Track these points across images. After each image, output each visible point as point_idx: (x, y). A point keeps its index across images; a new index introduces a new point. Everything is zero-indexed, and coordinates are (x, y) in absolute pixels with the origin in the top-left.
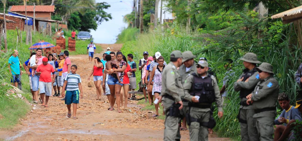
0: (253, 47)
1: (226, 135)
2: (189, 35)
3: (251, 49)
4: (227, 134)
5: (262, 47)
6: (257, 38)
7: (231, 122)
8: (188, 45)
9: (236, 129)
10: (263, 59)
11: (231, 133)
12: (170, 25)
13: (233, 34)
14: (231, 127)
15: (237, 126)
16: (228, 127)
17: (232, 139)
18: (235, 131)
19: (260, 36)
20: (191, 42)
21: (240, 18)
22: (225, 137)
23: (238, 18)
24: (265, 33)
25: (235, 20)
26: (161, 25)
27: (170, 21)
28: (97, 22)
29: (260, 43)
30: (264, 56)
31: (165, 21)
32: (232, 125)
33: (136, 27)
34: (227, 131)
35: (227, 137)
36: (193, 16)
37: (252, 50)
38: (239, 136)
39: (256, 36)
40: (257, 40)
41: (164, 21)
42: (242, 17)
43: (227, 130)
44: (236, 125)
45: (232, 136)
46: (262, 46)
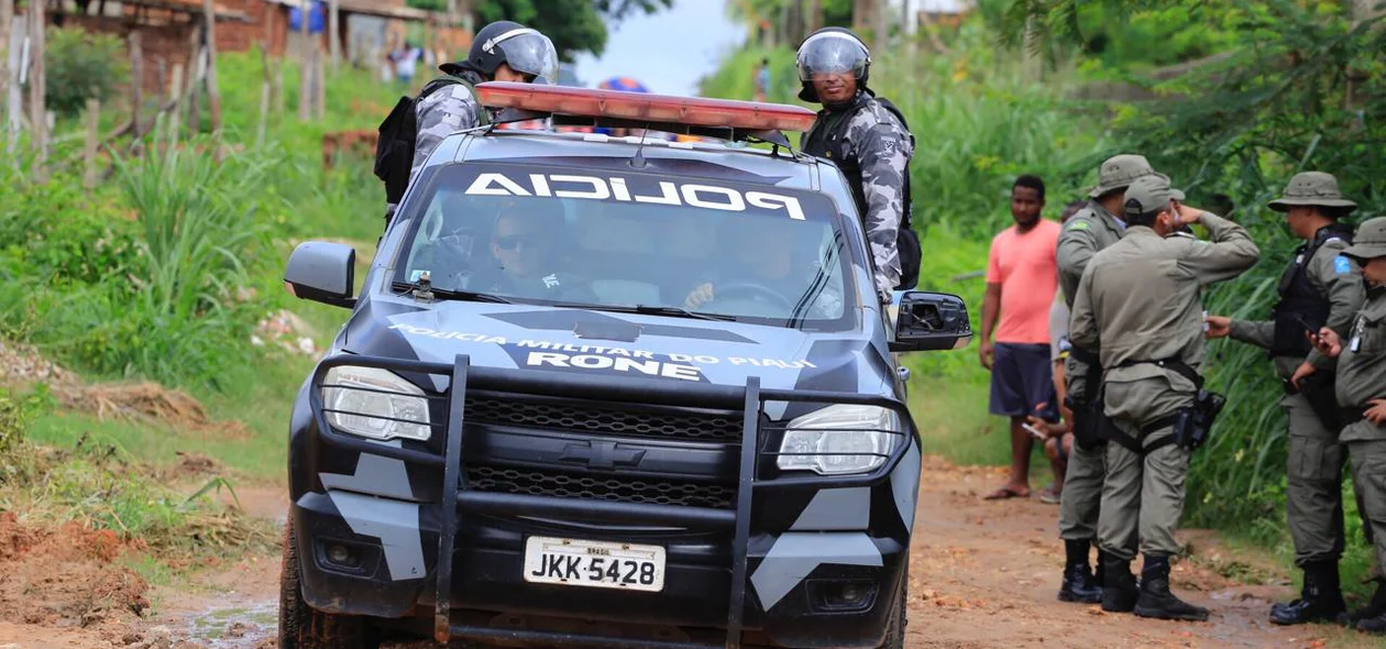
0: (1320, 143)
1: (1197, 518)
2: (1036, 87)
3: (1314, 155)
4: (1204, 515)
5: (1361, 147)
6: (1341, 105)
7: (1220, 466)
8: (1033, 132)
9: (1244, 494)
10: (1364, 198)
11: (1220, 509)
12: (947, 40)
13: (1237, 87)
14: (1221, 483)
15: (1248, 480)
16: (1209, 482)
17: (1224, 533)
18: (1237, 503)
19: (1355, 98)
20: (1047, 119)
21: (1270, 20)
22: (1197, 525)
23: (1259, 19)
24: (1374, 86)
25: (1247, 26)
26: (907, 39)
27: (944, 20)
28: (603, 17)
29: (1354, 128)
30: (1369, 186)
31: (924, 18)
32: (1224, 476)
33: (784, 46)
34: (1206, 501)
35: (1202, 528)
36: (1066, 11)
37: (1320, 158)
38: (1254, 521)
39: (1337, 96)
40: (1340, 114)
41: (920, 22)
42: (1278, 14)
43: (1203, 497)
44: (1240, 477)
45: (1227, 522)
46: (1361, 142)
